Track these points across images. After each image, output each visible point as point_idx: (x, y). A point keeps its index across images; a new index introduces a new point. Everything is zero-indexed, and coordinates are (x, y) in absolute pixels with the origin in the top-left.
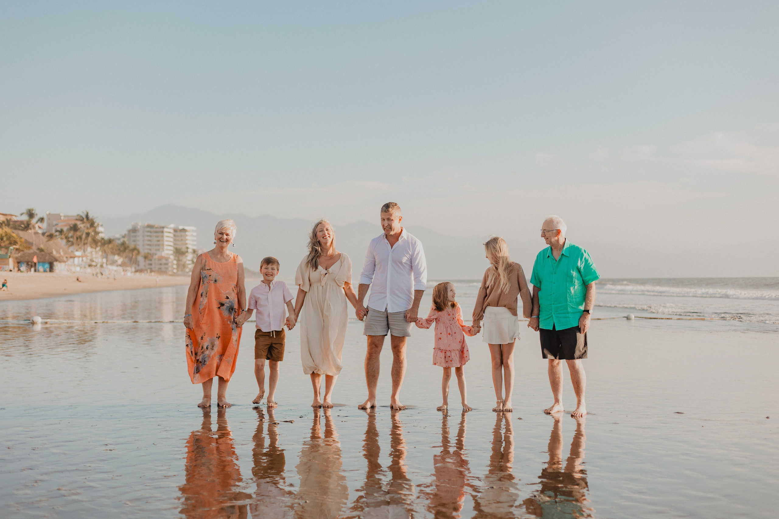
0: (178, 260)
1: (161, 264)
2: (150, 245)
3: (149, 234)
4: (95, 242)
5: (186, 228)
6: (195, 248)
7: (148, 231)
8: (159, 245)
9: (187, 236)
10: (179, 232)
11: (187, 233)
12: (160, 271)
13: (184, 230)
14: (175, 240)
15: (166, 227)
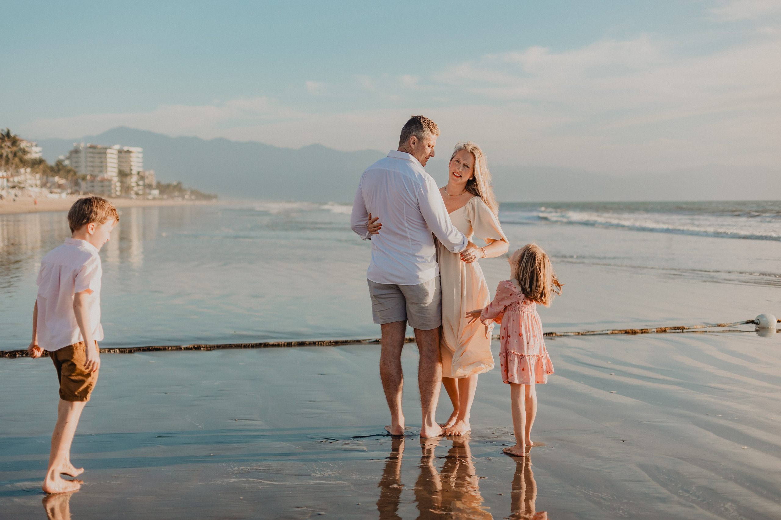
0: (122, 182)
1: (102, 186)
2: (92, 167)
3: (92, 155)
4: (24, 163)
5: (131, 149)
6: (140, 170)
7: (90, 153)
8: (101, 167)
9: (131, 157)
10: (123, 154)
11: (132, 155)
13: (128, 152)
14: (119, 161)
15: (110, 148)
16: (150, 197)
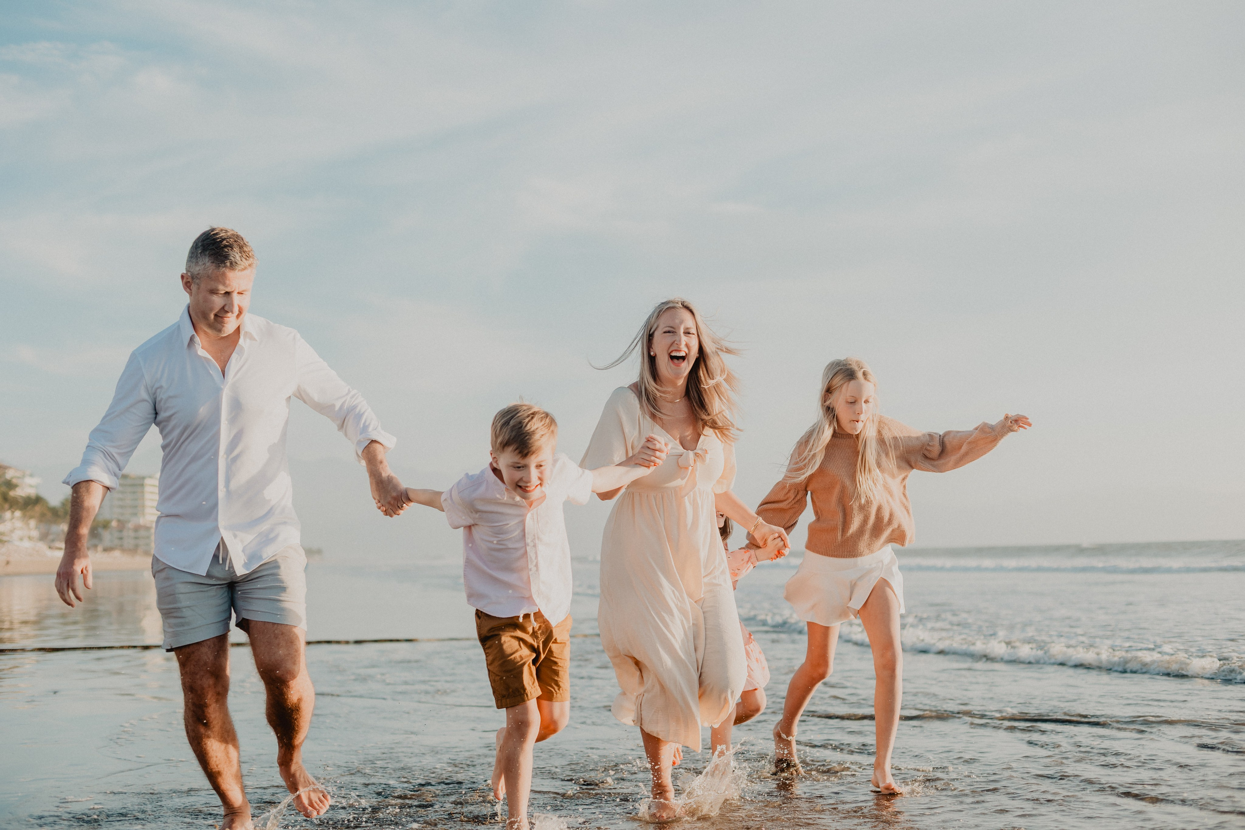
1: (137, 538)
2: (121, 507)
4: (10, 503)
8: (135, 507)
12: (135, 551)
15: (150, 477)
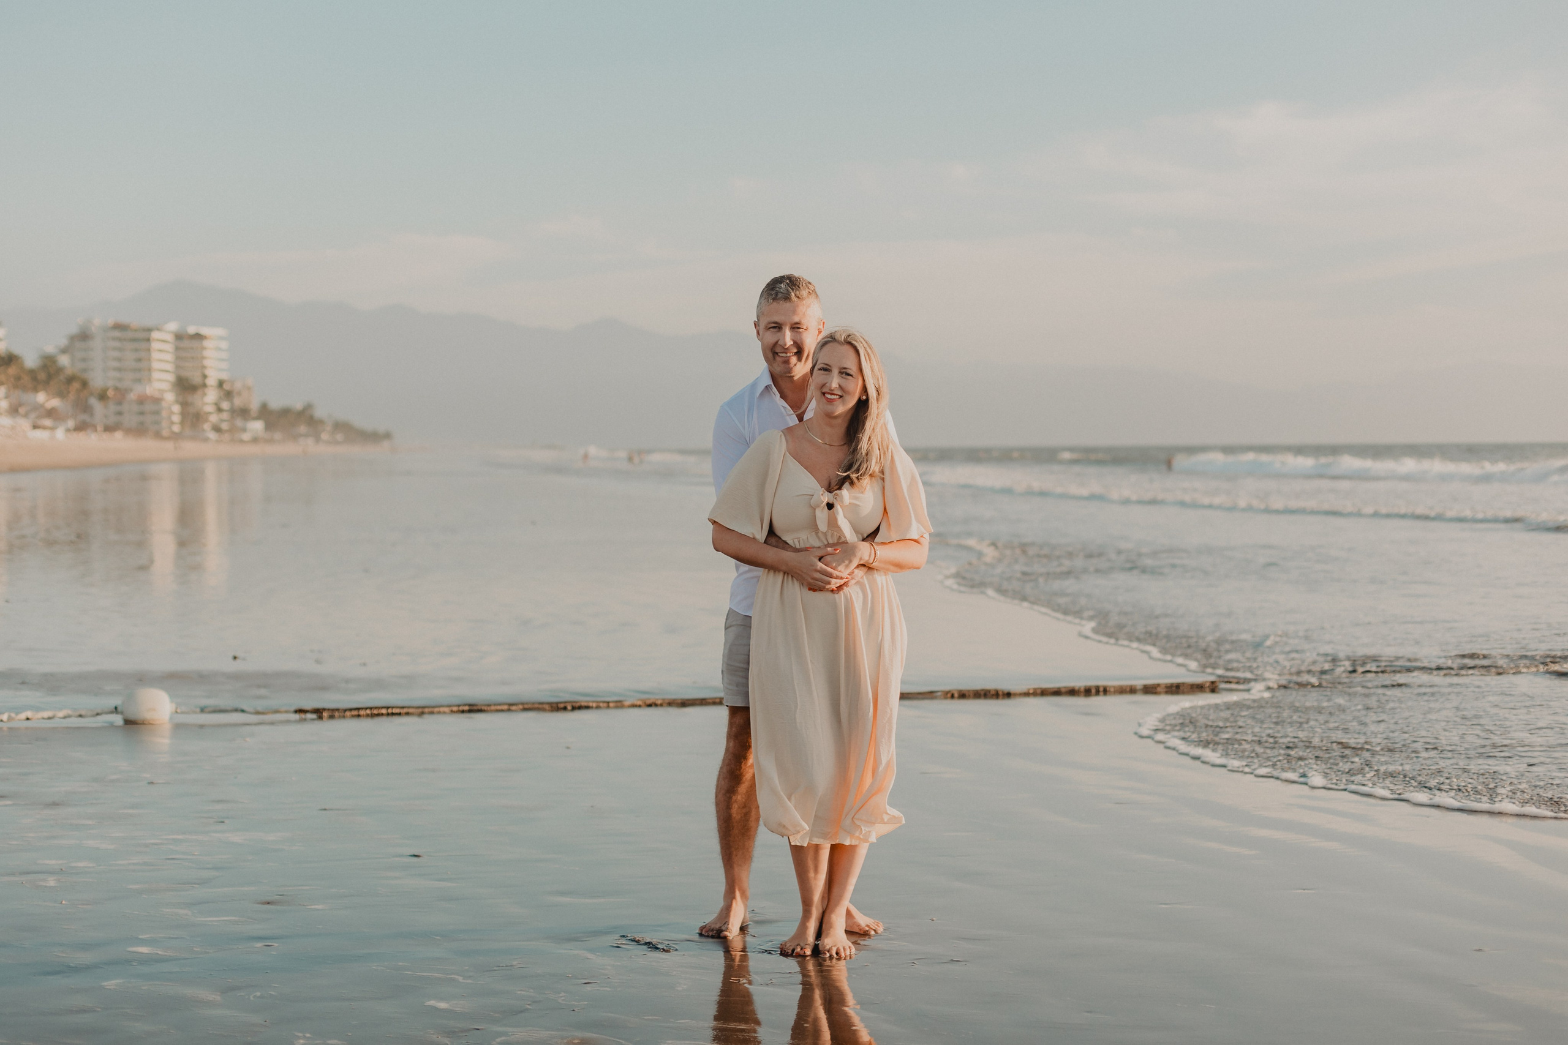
0: (184, 404)
1: (142, 413)
2: (119, 370)
3: (117, 344)
5: (204, 331)
6: (224, 376)
7: (114, 339)
8: (139, 370)
9: (204, 348)
10: (187, 342)
11: (206, 343)
12: (139, 431)
13: (198, 337)
14: (178, 358)
15: (158, 329)
16: (246, 437)
